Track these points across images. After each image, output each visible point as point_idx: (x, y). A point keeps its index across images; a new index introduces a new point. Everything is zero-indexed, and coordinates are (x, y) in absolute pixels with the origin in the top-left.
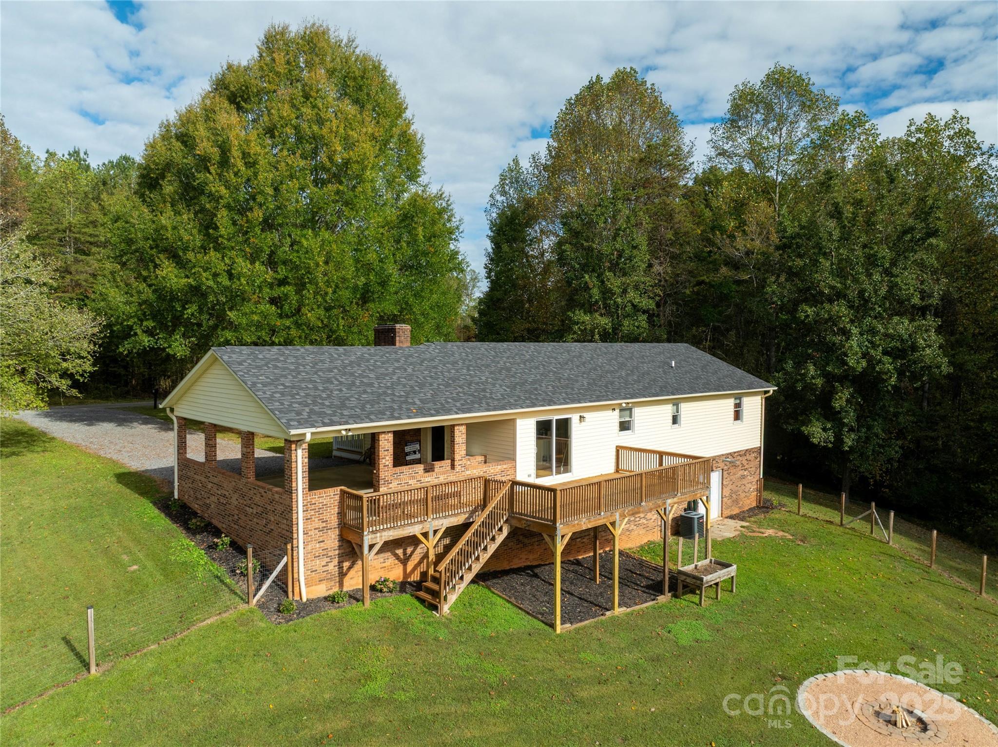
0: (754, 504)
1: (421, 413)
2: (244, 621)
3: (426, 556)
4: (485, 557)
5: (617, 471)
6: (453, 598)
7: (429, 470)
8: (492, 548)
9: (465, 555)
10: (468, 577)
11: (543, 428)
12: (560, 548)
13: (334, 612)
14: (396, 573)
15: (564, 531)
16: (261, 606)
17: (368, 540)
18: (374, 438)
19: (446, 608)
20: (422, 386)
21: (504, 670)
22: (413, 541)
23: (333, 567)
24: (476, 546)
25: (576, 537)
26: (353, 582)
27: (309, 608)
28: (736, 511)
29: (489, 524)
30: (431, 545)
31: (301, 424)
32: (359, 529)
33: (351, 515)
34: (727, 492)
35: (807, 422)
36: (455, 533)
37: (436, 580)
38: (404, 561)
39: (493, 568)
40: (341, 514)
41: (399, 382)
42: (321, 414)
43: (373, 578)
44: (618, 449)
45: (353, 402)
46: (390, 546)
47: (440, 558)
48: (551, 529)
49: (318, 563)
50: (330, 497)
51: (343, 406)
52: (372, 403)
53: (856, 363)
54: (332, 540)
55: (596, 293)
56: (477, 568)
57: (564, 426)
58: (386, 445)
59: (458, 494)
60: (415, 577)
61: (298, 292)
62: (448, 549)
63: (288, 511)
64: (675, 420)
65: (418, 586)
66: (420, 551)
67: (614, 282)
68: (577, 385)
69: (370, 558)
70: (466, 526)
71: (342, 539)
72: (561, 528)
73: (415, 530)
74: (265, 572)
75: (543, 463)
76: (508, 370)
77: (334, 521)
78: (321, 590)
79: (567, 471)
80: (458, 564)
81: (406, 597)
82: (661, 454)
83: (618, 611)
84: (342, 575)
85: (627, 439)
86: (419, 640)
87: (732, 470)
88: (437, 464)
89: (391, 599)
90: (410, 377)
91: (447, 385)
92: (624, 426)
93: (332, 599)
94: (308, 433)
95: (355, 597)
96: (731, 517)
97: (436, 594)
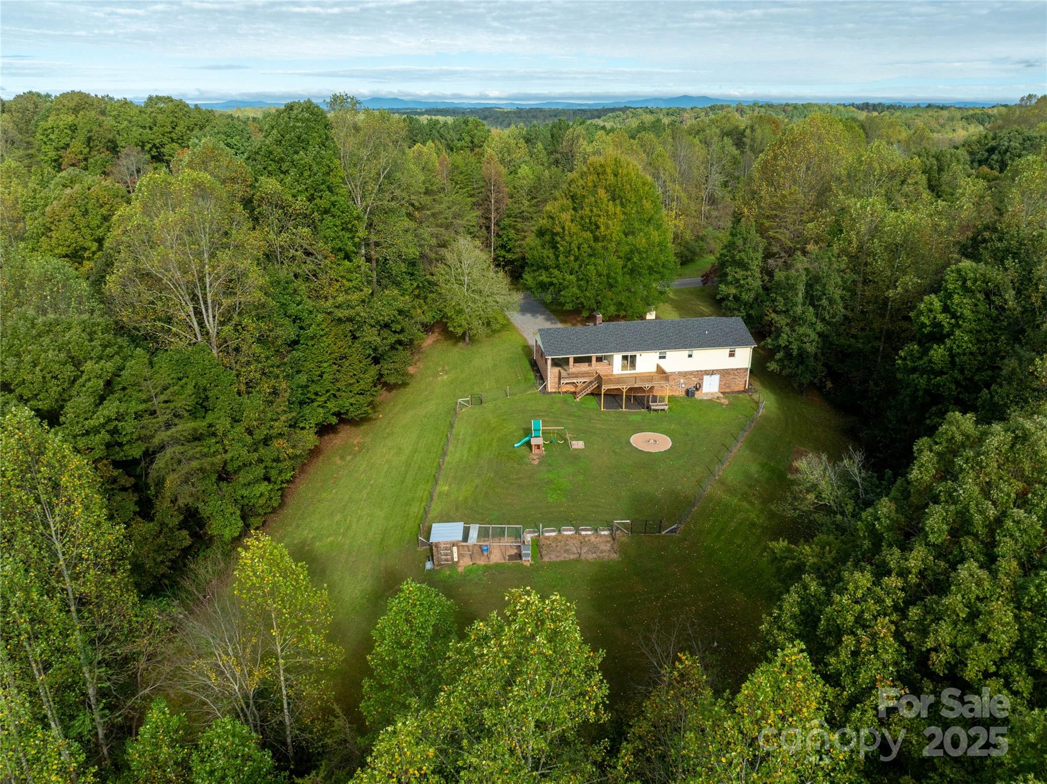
0: (742, 389)
1: (583, 354)
2: (536, 393)
4: (590, 390)
7: (583, 365)
10: (585, 393)
11: (625, 357)
13: (555, 395)
16: (540, 391)
23: (555, 386)
26: (559, 389)
27: (548, 393)
28: (729, 390)
33: (561, 375)
34: (723, 383)
40: (558, 375)
42: (556, 352)
43: (564, 390)
44: (658, 364)
45: (564, 349)
49: (553, 384)
50: (557, 369)
51: (561, 350)
52: (569, 350)
54: (556, 380)
56: (587, 391)
57: (633, 357)
58: (571, 361)
63: (547, 372)
71: (558, 380)
75: (624, 367)
78: (552, 390)
79: (634, 369)
83: (624, 409)
84: (557, 387)
85: (662, 362)
86: (570, 405)
87: (727, 375)
88: (586, 364)
92: (662, 357)
94: (552, 357)
95: (559, 393)
96: (723, 393)
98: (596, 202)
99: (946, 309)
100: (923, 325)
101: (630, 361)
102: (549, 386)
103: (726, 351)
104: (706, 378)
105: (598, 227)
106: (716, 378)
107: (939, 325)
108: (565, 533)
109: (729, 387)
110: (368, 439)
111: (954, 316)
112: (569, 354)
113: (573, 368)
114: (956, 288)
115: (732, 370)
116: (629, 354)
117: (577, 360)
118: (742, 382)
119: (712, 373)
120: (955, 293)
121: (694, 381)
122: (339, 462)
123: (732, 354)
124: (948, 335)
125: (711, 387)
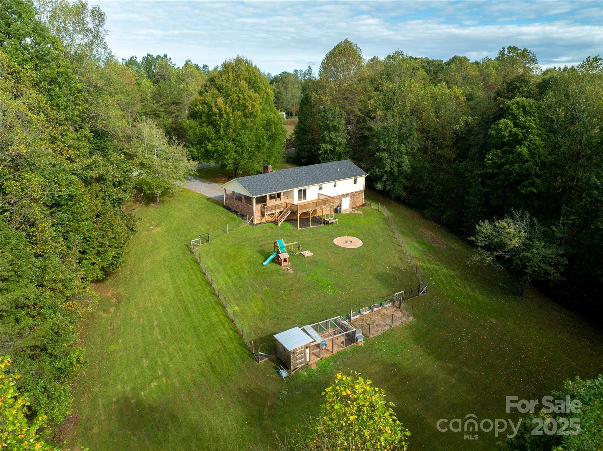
0: (361, 204)
1: (275, 191)
2: (247, 226)
3: (276, 216)
4: (286, 217)
5: (318, 199)
6: (280, 223)
7: (276, 200)
8: (287, 215)
9: (282, 216)
10: (283, 220)
11: (300, 191)
12: (299, 215)
13: (261, 225)
14: (270, 219)
15: (299, 213)
16: (249, 224)
17: (266, 214)
18: (266, 196)
19: (279, 225)
20: (274, 184)
21: (288, 234)
22: (274, 214)
23: (260, 218)
24: (284, 215)
25: (302, 213)
26: (263, 221)
27: (257, 224)
28: (354, 206)
29: (287, 211)
30: (277, 214)
31: (255, 195)
32: (264, 212)
33: (263, 209)
34: (351, 202)
35: (377, 183)
36: (281, 212)
37: (277, 221)
38: (272, 218)
39: (289, 219)
40: (261, 209)
41: (270, 184)
42: (257, 193)
43: (267, 220)
44: (318, 194)
45: (262, 190)
46: (269, 215)
47: (278, 217)
48: (297, 212)
49: (258, 217)
50: (259, 206)
51: (260, 191)
52: (266, 189)
53: (387, 169)
54: (260, 214)
55: (327, 139)
56: (284, 219)
57: (305, 191)
58: (268, 197)
59: (281, 205)
60: (274, 220)
61: (242, 149)
62: (280, 215)
63: (253, 209)
64: (335, 186)
65: (274, 222)
66: (274, 215)
67: (333, 135)
68: (309, 180)
69: (266, 216)
70: (283, 211)
71: (261, 213)
72: (299, 212)
73: (274, 212)
74: (249, 219)
75: (300, 198)
76: (293, 177)
77: (260, 211)
78: (258, 222)
79: (306, 199)
80: (281, 218)
81: (272, 223)
82: (326, 196)
83: (311, 227)
84: (261, 219)
85: (321, 192)
86: (275, 230)
87: (353, 196)
88: (278, 199)
89: (270, 223)
90: (272, 182)
91: (280, 183)
92: (320, 189)
93: (260, 223)
94: (256, 197)
95: (264, 223)
96: (352, 208)
97: (277, 223)
98: (240, 90)
99: (516, 125)
100: (504, 136)
101: (303, 194)
102: (255, 219)
103: (352, 180)
104: (343, 199)
105: (246, 107)
106: (348, 198)
107: (516, 135)
108: (364, 313)
109: (355, 204)
110: (121, 290)
111: (523, 128)
112: (267, 192)
113: (270, 203)
114: (519, 112)
115: (356, 192)
116: (302, 188)
117: (271, 197)
118: (360, 200)
119: (346, 195)
120: (519, 115)
121: (337, 202)
122: (105, 315)
123: (355, 182)
124: (525, 139)
125: (346, 205)
